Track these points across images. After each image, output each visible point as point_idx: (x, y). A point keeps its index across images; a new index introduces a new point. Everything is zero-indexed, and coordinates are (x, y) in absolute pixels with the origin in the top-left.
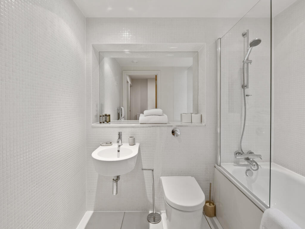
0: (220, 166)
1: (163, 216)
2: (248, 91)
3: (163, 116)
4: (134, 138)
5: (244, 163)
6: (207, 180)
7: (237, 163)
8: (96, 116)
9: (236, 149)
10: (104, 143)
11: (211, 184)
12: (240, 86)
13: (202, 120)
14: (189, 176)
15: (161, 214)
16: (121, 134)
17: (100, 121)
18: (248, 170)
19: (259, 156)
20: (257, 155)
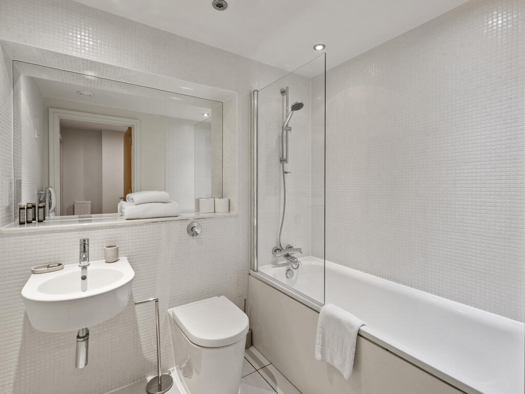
0: (257, 271)
1: (175, 375)
2: (288, 167)
3: (171, 204)
4: (118, 248)
5: (283, 262)
6: (240, 297)
7: (275, 264)
8: (8, 209)
9: (274, 245)
10: (39, 267)
11: (245, 300)
12: (278, 159)
13: (231, 208)
14: (214, 296)
15: (170, 373)
16: (87, 242)
17: (21, 221)
18: (288, 270)
19: (299, 250)
20: (297, 249)
